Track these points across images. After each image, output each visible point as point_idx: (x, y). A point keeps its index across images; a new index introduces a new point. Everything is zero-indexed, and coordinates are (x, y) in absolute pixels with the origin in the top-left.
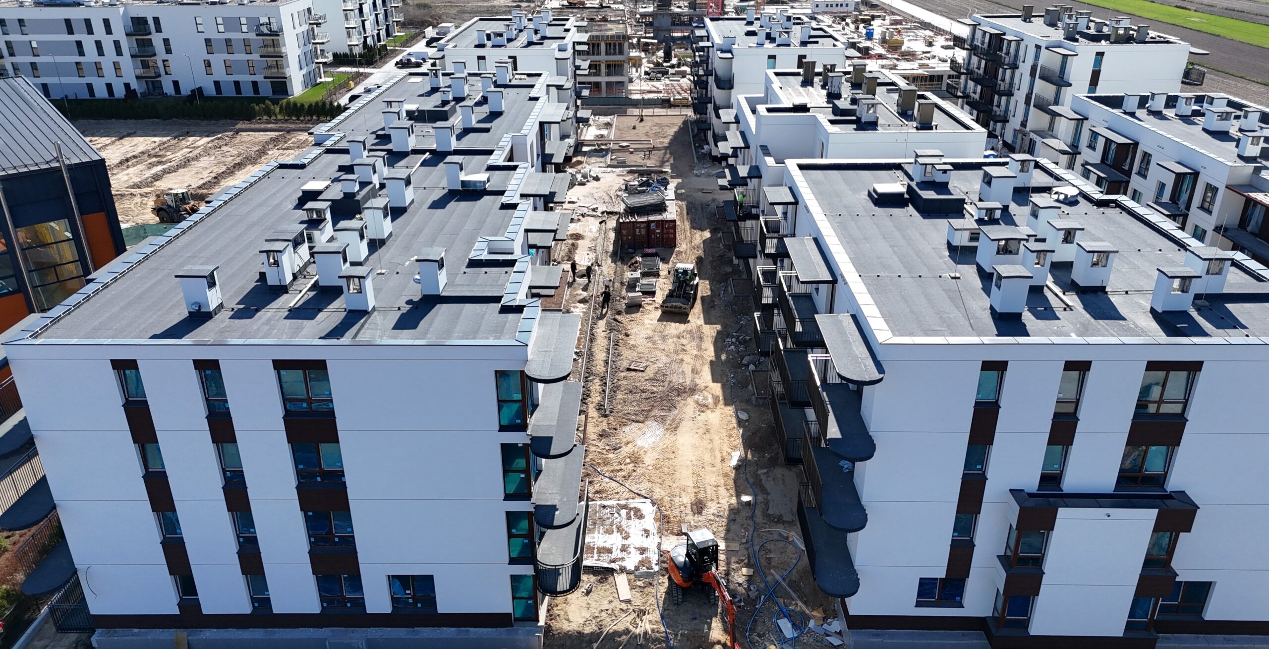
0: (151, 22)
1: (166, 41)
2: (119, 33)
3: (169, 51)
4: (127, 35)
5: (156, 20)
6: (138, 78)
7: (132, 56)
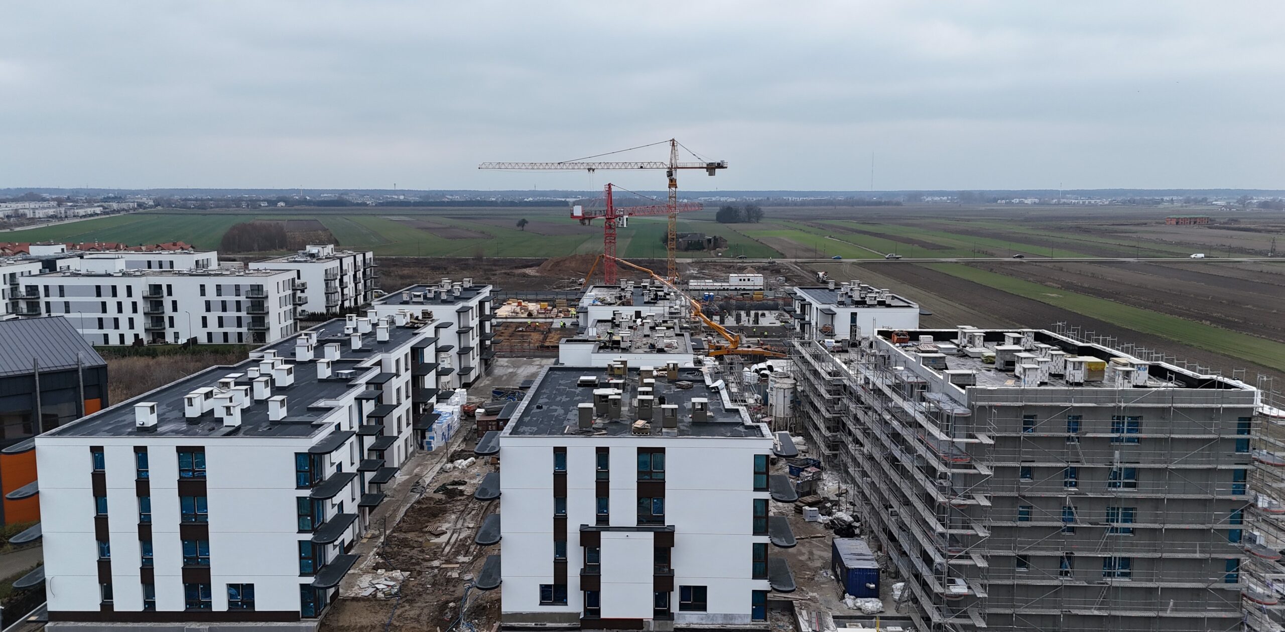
0: (165, 289)
1: (174, 303)
2: (137, 296)
3: (175, 309)
4: (144, 298)
5: (169, 287)
6: (146, 330)
7: (145, 314)
